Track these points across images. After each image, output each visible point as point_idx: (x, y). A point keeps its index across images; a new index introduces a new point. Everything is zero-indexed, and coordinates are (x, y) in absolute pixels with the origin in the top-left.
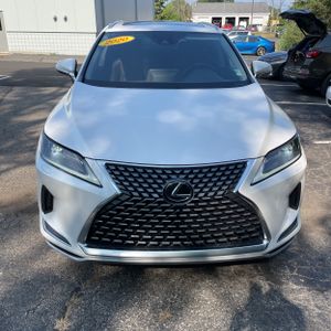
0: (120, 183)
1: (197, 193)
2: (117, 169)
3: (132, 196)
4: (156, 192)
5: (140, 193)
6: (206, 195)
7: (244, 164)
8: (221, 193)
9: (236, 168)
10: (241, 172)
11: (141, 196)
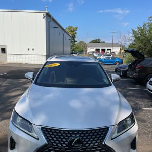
0: (47, 138)
1: (85, 144)
2: (46, 131)
3: (53, 145)
4: (64, 143)
5: (57, 144)
6: (89, 146)
7: (108, 129)
8: (96, 144)
9: (104, 131)
10: (107, 133)
11: (57, 145)
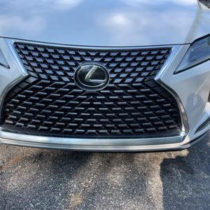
0: (27, 64)
1: (113, 79)
2: (26, 49)
3: (40, 78)
4: (66, 75)
5: (48, 75)
6: (123, 82)
7: (168, 50)
8: (140, 79)
9: (159, 54)
10: (164, 58)
11: (49, 78)
